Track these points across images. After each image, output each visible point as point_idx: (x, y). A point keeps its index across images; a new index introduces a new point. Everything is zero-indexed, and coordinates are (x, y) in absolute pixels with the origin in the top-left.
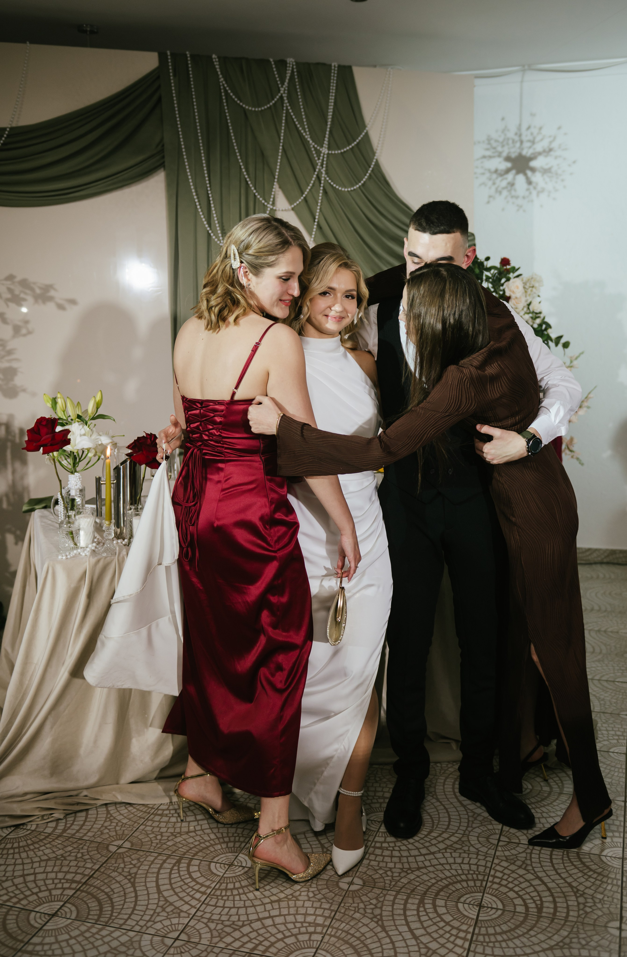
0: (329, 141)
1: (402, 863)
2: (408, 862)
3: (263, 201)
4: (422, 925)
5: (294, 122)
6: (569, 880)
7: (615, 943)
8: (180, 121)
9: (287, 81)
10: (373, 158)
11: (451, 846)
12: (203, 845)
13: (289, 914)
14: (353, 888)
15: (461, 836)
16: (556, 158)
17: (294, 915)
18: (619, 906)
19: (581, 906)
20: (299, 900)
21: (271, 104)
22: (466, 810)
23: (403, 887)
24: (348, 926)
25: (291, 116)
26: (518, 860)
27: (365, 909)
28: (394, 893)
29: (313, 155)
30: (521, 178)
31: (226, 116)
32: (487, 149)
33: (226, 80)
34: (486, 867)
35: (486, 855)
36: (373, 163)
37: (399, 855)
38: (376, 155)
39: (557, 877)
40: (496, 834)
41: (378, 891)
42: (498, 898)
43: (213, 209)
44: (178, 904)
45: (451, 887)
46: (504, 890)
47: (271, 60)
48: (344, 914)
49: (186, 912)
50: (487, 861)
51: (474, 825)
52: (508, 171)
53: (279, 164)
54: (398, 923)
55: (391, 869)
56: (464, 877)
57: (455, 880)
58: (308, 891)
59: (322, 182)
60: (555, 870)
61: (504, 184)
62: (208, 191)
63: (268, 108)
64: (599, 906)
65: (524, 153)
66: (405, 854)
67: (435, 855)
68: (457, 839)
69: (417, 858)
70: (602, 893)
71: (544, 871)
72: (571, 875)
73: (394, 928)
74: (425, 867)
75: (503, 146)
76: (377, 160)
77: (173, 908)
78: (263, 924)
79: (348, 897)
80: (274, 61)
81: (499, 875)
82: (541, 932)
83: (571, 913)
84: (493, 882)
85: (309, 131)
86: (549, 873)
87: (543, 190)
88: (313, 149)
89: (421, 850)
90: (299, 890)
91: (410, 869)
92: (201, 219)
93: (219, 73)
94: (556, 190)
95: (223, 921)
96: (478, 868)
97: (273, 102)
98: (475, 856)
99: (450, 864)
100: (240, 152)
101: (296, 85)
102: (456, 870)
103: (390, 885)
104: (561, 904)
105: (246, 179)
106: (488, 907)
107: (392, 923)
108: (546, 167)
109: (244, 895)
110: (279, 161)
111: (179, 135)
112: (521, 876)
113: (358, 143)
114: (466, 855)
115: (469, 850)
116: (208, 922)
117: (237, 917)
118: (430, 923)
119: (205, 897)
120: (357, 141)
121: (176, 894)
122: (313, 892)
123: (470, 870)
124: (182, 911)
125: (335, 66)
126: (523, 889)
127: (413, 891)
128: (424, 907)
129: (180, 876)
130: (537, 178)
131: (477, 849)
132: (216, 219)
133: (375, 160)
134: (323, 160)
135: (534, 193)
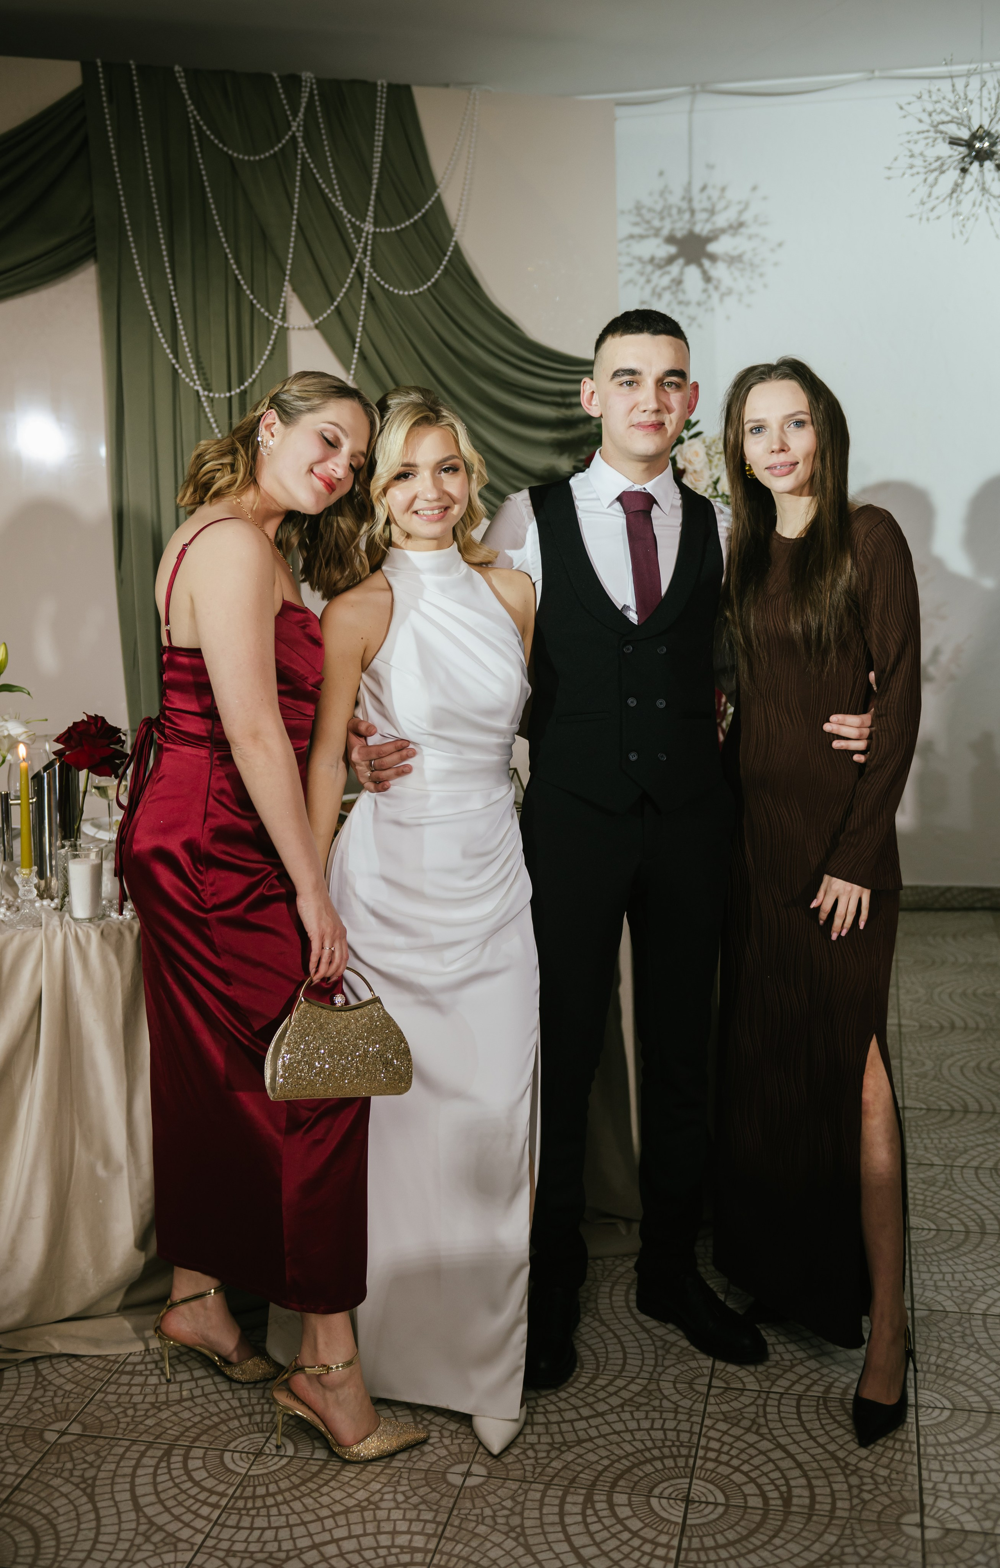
0: (375, 212)
1: (552, 1435)
2: (561, 1432)
3: (266, 314)
4: (593, 1539)
5: (316, 180)
6: (832, 1447)
7: (916, 1550)
8: (121, 178)
9: (302, 110)
10: (451, 240)
11: (631, 1399)
12: (207, 1422)
13: (365, 1534)
14: (471, 1481)
15: (646, 1381)
16: (750, 237)
17: (374, 1535)
18: (917, 1487)
19: (855, 1491)
20: (380, 1509)
21: (276, 149)
22: (651, 1338)
23: (556, 1475)
24: (467, 1549)
25: (311, 170)
26: (744, 1418)
27: (494, 1517)
28: (541, 1487)
29: (349, 234)
30: (692, 273)
31: (200, 170)
32: (636, 224)
33: (197, 108)
34: (691, 1432)
35: (690, 1412)
36: (451, 249)
37: (544, 1420)
38: (456, 234)
39: (811, 1443)
40: (703, 1375)
41: (514, 1486)
42: (716, 1485)
43: (181, 327)
44: (172, 1527)
45: (635, 1470)
46: (724, 1470)
47: (275, 75)
48: (460, 1528)
49: (186, 1541)
50: (692, 1423)
51: (667, 1363)
52: (671, 260)
53: (291, 250)
54: (551, 1537)
55: (532, 1445)
56: (656, 1453)
57: (642, 1459)
58: (395, 1492)
59: (366, 280)
60: (807, 1431)
61: (665, 281)
62: (171, 297)
63: (271, 156)
64: (884, 1488)
65: (697, 229)
66: (554, 1418)
67: (606, 1417)
68: (640, 1388)
69: (576, 1424)
70: (887, 1467)
71: (789, 1435)
72: (833, 1439)
73: (545, 1547)
74: (591, 1439)
75: (662, 219)
76: (456, 243)
77: (163, 1534)
78: (322, 1554)
79: (464, 1498)
80: (279, 76)
81: (715, 1445)
82: (791, 1540)
83: (839, 1504)
84: (705, 1459)
85: (341, 194)
86: (798, 1437)
87: (730, 292)
88: (348, 225)
89: (581, 1411)
90: (379, 1491)
91: (564, 1443)
92: (162, 344)
93: (187, 97)
94: (751, 292)
95: (252, 1553)
96: (678, 1436)
97: (280, 145)
98: (672, 1415)
99: (631, 1432)
100: (225, 230)
101: (317, 118)
102: (642, 1441)
103: (533, 1473)
104: (822, 1489)
105: (236, 276)
106: (701, 1502)
107: (541, 1539)
108: (735, 253)
109: (285, 1506)
110: (292, 245)
111: (120, 202)
112: (751, 1445)
113: (424, 215)
114: (656, 1415)
115: (661, 1406)
116: (227, 1556)
117: (276, 1544)
118: (606, 1534)
119: (217, 1512)
120: (423, 211)
121: (167, 1510)
122: (403, 1493)
123: (666, 1439)
124: (180, 1540)
125: (382, 86)
126: (757, 1468)
127: (573, 1481)
128: (593, 1508)
129: (172, 1479)
130: (719, 271)
131: (674, 1403)
132: (186, 344)
133: (453, 244)
134: (366, 244)
135: (716, 296)
